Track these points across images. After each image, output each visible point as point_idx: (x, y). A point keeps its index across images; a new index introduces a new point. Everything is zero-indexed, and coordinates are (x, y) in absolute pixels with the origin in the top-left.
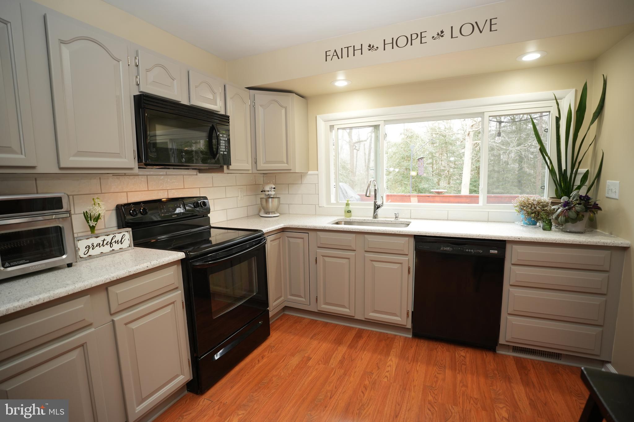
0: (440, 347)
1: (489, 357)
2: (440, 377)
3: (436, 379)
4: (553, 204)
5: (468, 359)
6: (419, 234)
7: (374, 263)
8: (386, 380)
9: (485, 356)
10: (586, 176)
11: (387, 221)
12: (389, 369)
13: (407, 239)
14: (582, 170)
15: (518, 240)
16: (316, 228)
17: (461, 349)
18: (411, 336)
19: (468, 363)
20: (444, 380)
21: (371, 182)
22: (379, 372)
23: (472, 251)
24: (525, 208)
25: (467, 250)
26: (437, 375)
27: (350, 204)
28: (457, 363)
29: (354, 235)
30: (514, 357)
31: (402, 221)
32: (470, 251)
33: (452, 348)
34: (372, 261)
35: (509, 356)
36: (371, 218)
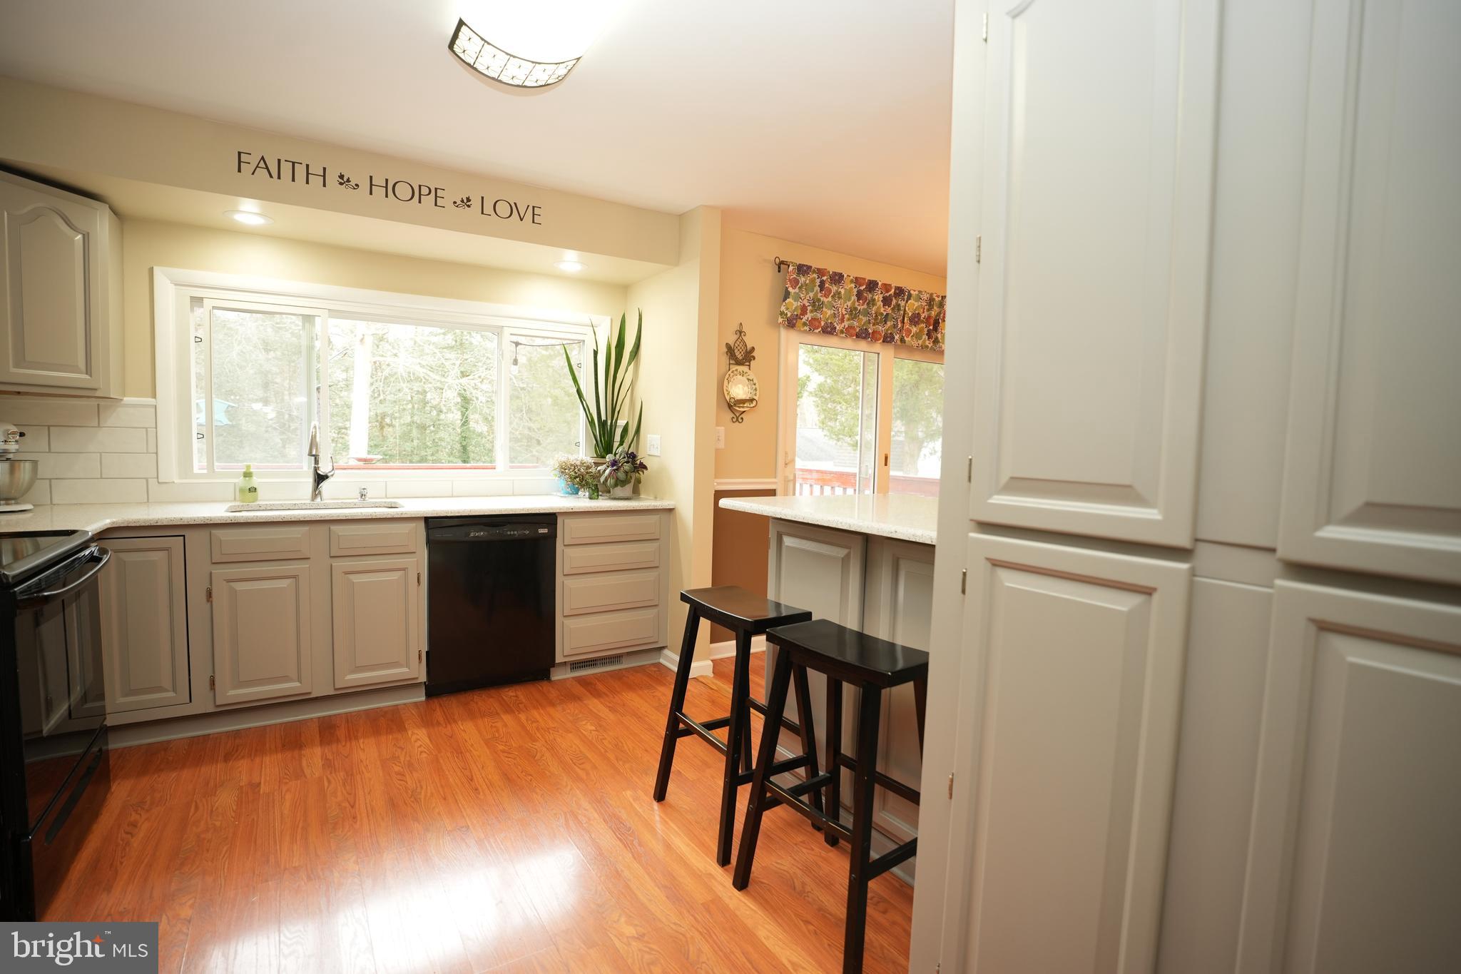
0: (475, 697)
1: (544, 686)
2: (499, 725)
3: (495, 729)
4: (597, 464)
5: (521, 697)
6: (435, 515)
7: (352, 577)
8: (424, 755)
9: (541, 688)
10: (625, 429)
11: (345, 503)
12: (419, 743)
13: (412, 525)
14: (621, 423)
15: (571, 511)
16: (211, 522)
17: (507, 690)
18: (423, 698)
19: (524, 700)
20: (506, 725)
21: (315, 427)
22: (406, 753)
23: (515, 532)
24: (567, 471)
25: (509, 533)
26: (494, 725)
27: (254, 475)
28: (512, 706)
29: (305, 529)
30: (573, 678)
31: (376, 502)
32: (512, 533)
33: (493, 692)
34: (347, 573)
35: (568, 679)
36: (309, 502)
